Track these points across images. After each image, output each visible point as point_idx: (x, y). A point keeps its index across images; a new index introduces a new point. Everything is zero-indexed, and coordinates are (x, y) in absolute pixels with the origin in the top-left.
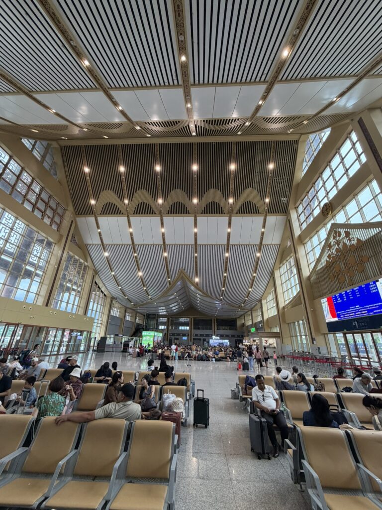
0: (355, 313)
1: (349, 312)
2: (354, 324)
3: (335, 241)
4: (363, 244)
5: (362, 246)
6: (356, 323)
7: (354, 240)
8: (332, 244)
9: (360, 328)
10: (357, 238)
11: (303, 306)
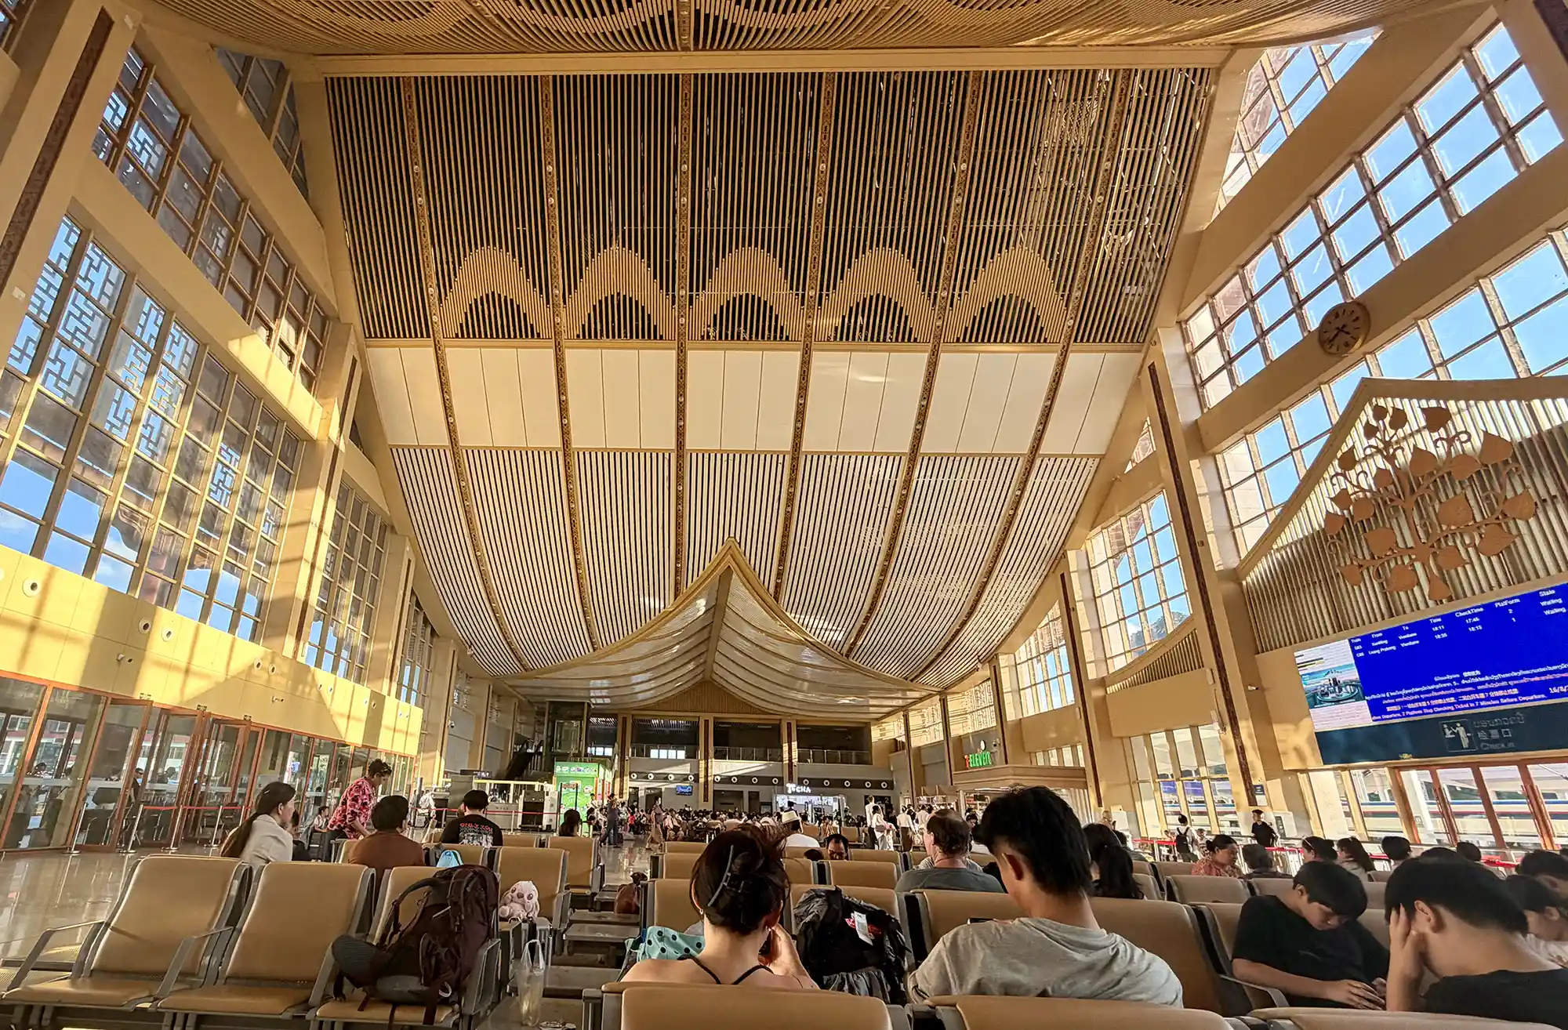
0: (1455, 695)
1: (1429, 692)
2: (1448, 734)
3: (1373, 442)
4: (1514, 457)
5: (1506, 462)
6: (1461, 730)
7: (1469, 440)
8: (1359, 454)
9: (1476, 747)
10: (1486, 433)
11: (1208, 673)
